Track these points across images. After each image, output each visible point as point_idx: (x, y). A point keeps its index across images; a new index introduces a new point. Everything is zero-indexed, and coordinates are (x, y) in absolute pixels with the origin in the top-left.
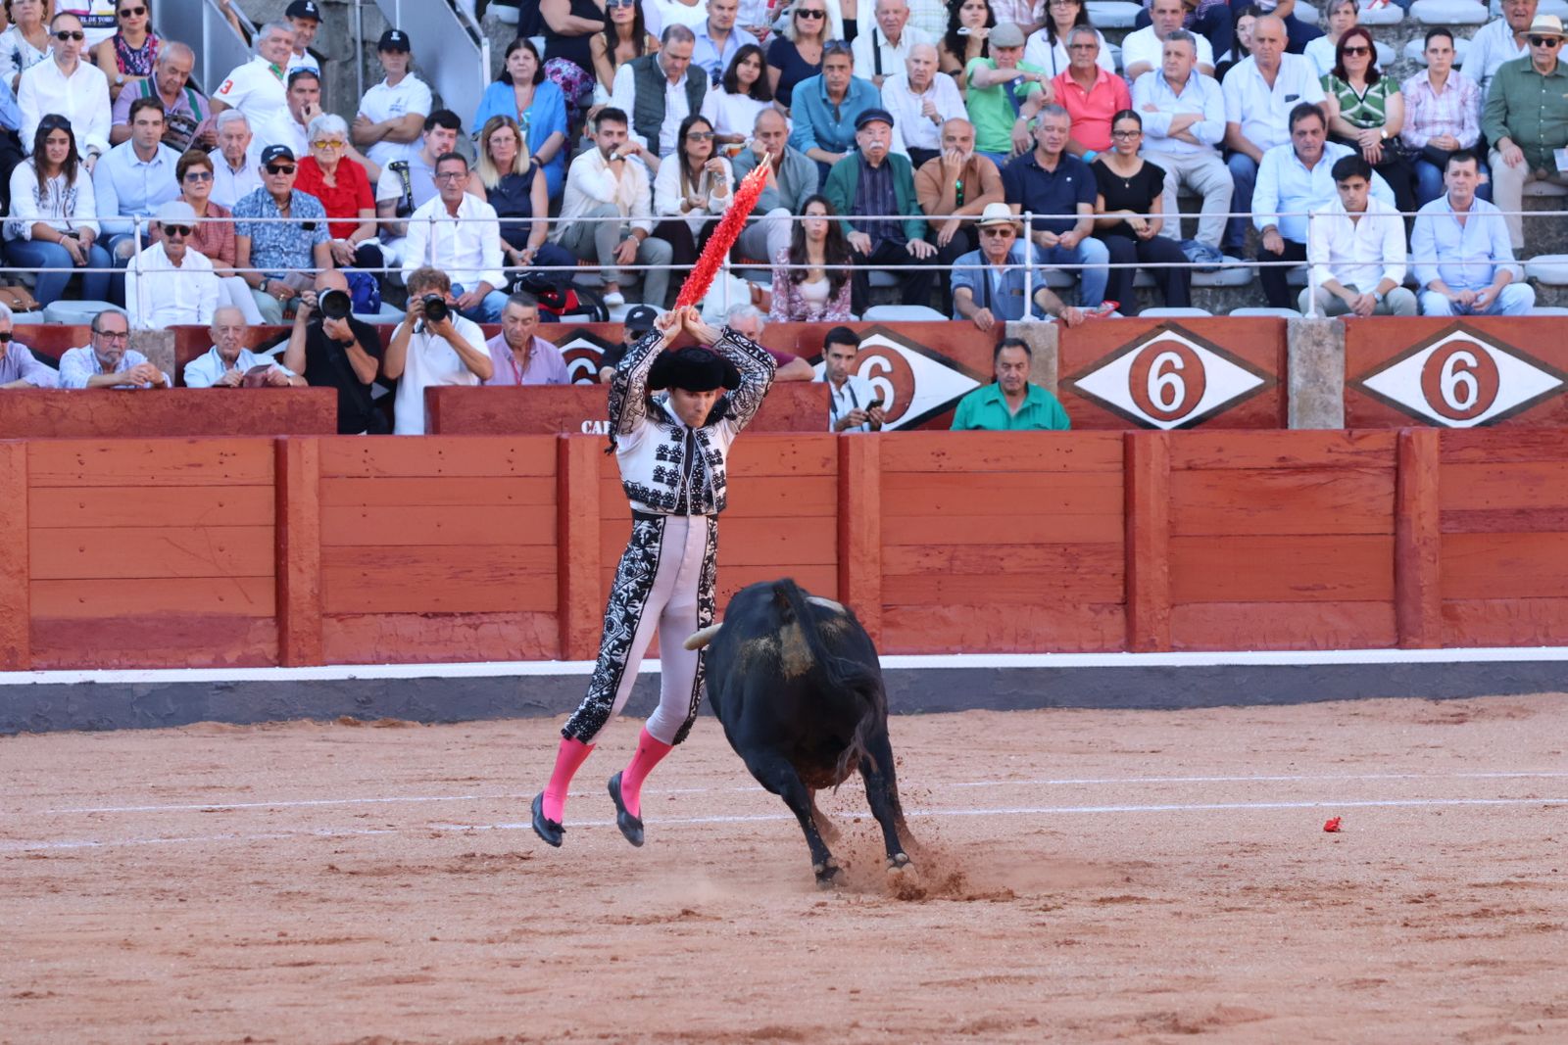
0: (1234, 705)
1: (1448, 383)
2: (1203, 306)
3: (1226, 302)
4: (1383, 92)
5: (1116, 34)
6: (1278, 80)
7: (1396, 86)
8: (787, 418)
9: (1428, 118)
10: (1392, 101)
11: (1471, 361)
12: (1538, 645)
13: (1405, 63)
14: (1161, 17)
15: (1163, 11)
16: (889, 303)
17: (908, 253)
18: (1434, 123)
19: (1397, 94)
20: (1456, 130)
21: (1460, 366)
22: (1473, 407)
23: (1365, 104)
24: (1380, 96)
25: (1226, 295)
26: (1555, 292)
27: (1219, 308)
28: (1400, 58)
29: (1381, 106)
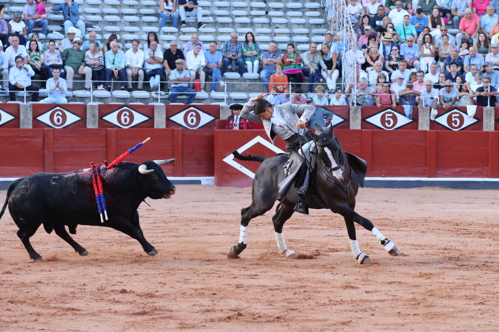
1: (55, 118)
3: (6, 100)
4: (40, 54)
6: (18, 51)
7: (43, 53)
9: (50, 59)
21: (58, 115)
22: (61, 124)
23: (36, 57)
25: (6, 98)
26: (79, 98)
27: (4, 101)
28: (45, 46)
29: (40, 57)
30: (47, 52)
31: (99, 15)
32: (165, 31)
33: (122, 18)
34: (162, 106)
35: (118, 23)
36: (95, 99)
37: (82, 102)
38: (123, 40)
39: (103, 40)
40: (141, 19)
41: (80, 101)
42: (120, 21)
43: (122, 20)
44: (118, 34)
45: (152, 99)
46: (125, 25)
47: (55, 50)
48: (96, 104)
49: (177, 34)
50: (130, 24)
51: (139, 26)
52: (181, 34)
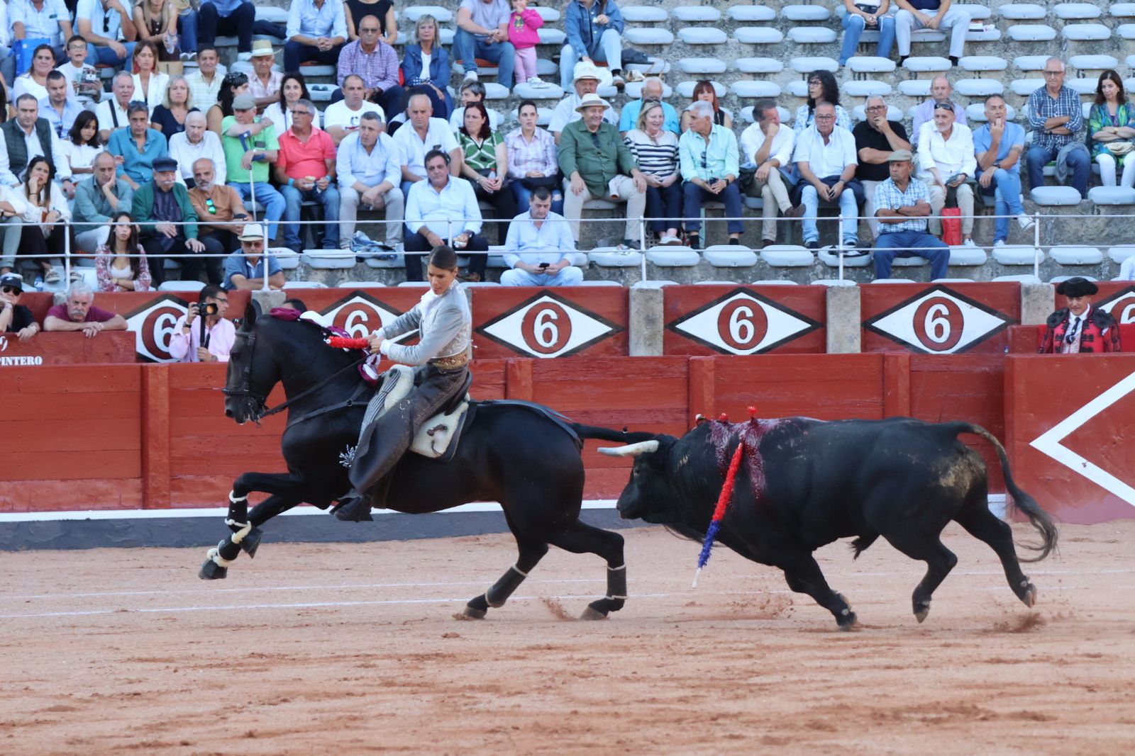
0: (402, 539)
1: (539, 329)
2: (380, 281)
3: (396, 277)
4: (492, 142)
5: (322, 105)
6: (428, 136)
7: (501, 138)
8: (108, 354)
9: (523, 158)
10: (499, 148)
11: (554, 315)
12: (597, 499)
13: (510, 124)
14: (351, 92)
15: (352, 88)
16: (176, 280)
17: (186, 247)
18: (526, 161)
19: (501, 144)
20: (540, 166)
21: (546, 319)
22: (555, 345)
23: (482, 151)
24: (491, 144)
25: (396, 274)
26: (607, 270)
27: (391, 282)
28: (507, 120)
29: (493, 152)
30: (513, 136)
31: (665, 27)
32: (857, 69)
33: (730, 35)
34: (849, 289)
35: (720, 49)
36: (655, 270)
37: (616, 280)
38: (734, 98)
39: (677, 98)
40: (786, 36)
41: (608, 279)
42: (726, 43)
43: (730, 40)
44: (720, 81)
45: (819, 268)
46: (741, 54)
47: (537, 130)
48: (657, 285)
49: (892, 77)
50: (755, 51)
51: (780, 57)
52: (905, 75)
